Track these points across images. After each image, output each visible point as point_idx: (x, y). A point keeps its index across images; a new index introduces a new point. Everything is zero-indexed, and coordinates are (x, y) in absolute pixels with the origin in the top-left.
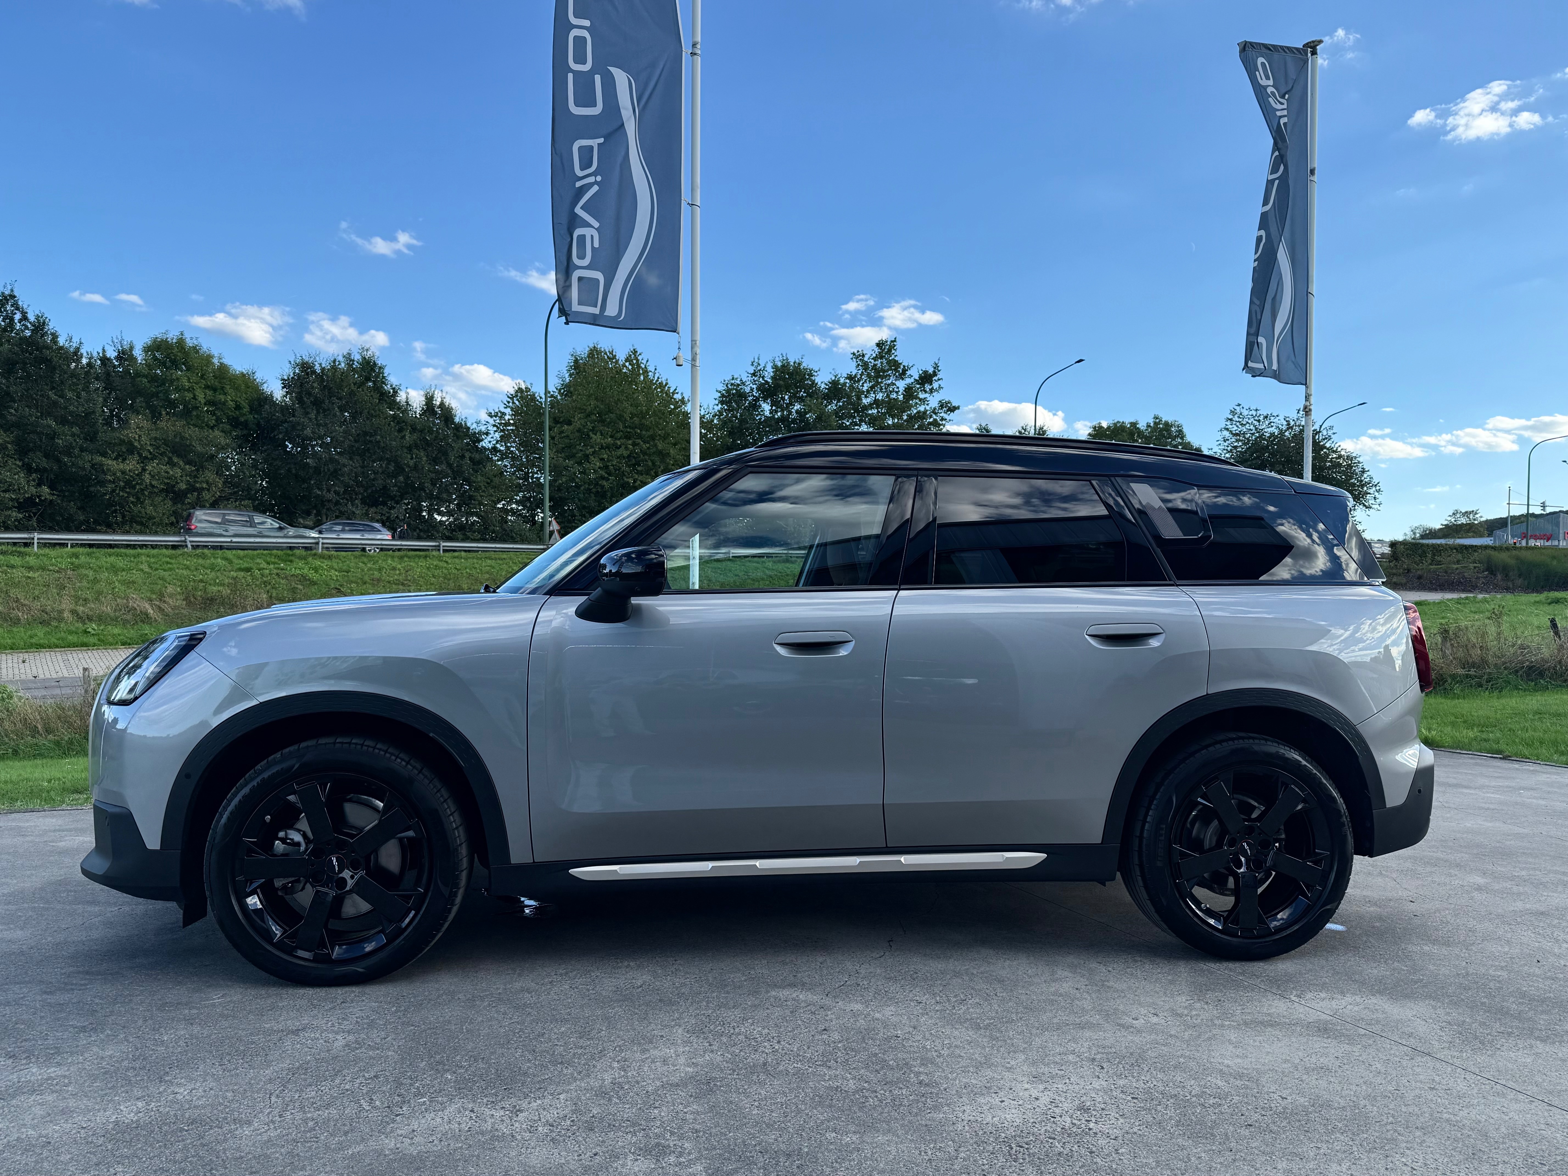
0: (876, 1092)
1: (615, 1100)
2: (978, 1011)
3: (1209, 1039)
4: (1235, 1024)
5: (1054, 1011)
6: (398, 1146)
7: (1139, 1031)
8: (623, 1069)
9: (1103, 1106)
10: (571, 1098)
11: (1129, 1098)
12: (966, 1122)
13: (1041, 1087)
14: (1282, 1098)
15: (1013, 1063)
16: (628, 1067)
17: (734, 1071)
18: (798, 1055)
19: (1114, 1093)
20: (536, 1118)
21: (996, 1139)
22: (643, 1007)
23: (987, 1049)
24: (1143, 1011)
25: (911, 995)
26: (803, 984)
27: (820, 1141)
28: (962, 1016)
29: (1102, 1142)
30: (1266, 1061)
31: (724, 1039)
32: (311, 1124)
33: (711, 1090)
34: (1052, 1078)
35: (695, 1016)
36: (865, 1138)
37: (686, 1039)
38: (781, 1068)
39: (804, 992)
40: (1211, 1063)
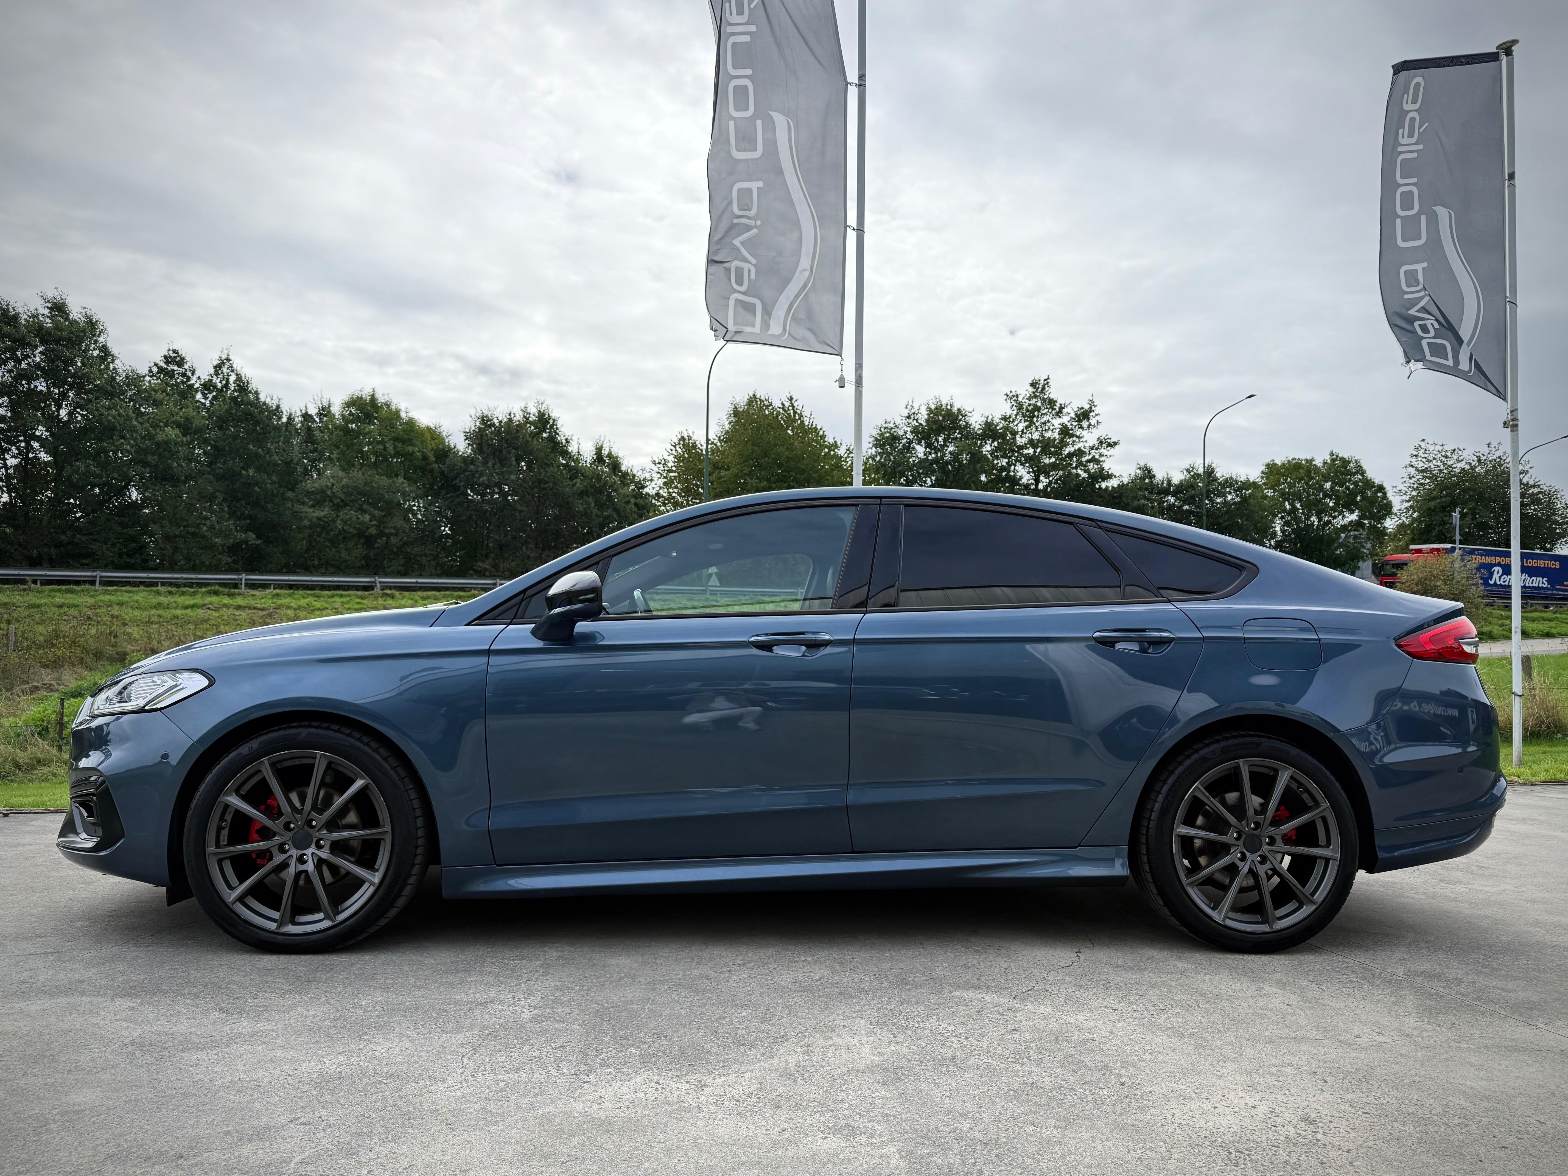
0: (1074, 1090)
1: (800, 1082)
2: (1180, 1020)
3: (1447, 1060)
4: (1475, 1047)
5: (1265, 1025)
6: (587, 1109)
7: (1363, 1049)
8: (806, 1053)
9: (1330, 1119)
10: (756, 1077)
11: (1360, 1113)
12: (1176, 1125)
13: (1258, 1096)
14: (1541, 1123)
15: (1223, 1071)
16: (812, 1052)
17: (922, 1062)
18: (988, 1051)
19: (1343, 1108)
20: (722, 1093)
21: (1212, 1143)
22: (823, 998)
23: (1194, 1057)
24: (1366, 1030)
25: (1105, 1002)
26: (988, 987)
27: (1019, 1132)
28: (1163, 1024)
29: (1333, 1154)
30: (1517, 1085)
31: (909, 1033)
32: (502, 1085)
33: (899, 1078)
34: (1270, 1088)
35: (877, 1010)
36: (1067, 1133)
37: (869, 1030)
38: (971, 1062)
39: (989, 995)
40: (1451, 1083)
